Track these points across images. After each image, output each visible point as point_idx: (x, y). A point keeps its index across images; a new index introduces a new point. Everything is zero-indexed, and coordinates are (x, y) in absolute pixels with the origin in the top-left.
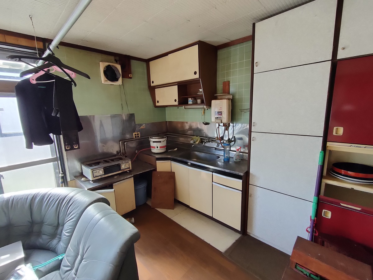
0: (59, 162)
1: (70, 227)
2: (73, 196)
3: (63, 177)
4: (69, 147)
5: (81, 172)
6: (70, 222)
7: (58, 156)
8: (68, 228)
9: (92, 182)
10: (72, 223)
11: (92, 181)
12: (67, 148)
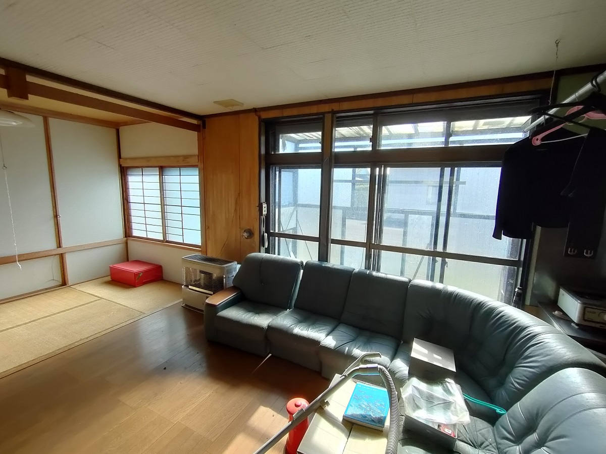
0: (521, 269)
1: (526, 379)
2: (540, 332)
3: (519, 295)
4: (574, 252)
5: (553, 298)
6: (525, 371)
7: (522, 259)
8: (521, 376)
9: (577, 327)
10: (530, 374)
11: (577, 324)
12: (571, 251)
